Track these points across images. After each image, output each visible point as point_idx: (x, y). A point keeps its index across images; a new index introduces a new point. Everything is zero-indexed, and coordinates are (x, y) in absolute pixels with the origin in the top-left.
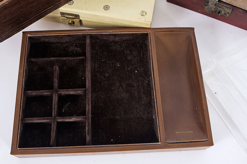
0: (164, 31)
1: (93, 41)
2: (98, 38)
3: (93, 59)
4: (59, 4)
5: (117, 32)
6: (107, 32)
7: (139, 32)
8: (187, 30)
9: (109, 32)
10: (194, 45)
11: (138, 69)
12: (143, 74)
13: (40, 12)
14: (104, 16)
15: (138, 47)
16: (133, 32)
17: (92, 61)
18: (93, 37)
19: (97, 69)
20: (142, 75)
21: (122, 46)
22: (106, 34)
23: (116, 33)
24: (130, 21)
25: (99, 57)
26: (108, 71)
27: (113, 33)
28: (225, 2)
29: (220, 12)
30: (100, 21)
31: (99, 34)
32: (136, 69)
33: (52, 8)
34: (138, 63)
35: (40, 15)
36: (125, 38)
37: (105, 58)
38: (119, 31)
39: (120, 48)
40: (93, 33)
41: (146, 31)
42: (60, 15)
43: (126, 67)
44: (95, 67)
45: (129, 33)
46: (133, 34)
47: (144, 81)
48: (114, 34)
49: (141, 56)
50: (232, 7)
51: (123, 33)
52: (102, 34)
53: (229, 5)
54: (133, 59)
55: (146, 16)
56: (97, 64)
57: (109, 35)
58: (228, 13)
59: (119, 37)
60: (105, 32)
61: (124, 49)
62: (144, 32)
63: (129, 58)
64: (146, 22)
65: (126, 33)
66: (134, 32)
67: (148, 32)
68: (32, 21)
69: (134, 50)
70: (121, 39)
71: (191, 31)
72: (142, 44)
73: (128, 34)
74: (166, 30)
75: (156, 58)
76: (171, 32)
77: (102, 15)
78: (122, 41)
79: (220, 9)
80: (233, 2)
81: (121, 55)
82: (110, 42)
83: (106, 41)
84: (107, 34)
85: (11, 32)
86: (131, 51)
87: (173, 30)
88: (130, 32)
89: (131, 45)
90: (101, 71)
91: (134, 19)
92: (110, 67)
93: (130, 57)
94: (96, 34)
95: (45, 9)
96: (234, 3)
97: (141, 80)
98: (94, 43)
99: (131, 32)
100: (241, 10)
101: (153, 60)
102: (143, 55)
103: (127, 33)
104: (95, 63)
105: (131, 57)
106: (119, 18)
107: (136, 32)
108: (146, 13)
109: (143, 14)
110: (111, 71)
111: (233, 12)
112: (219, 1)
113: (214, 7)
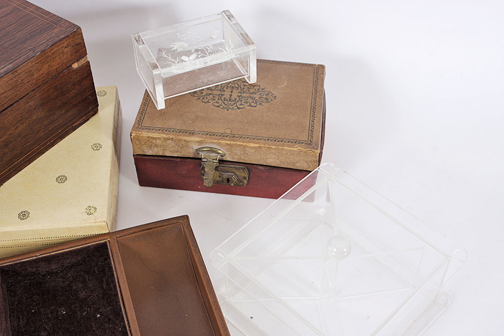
0: (134, 233)
1: (10, 281)
2: (17, 274)
3: (13, 313)
5: (50, 253)
6: (32, 257)
7: (89, 243)
8: (175, 221)
9: (35, 256)
10: (190, 243)
11: (102, 310)
12: (111, 317)
14: (22, 229)
15: (97, 273)
16: (79, 246)
17: (13, 316)
18: (7, 271)
19: (24, 328)
20: (109, 319)
21: (66, 278)
22: (29, 261)
23: (48, 254)
24: (69, 229)
25: (24, 306)
26: (45, 328)
27: (42, 256)
28: (231, 160)
29: (228, 179)
30: (17, 242)
31: (17, 264)
32: (97, 311)
34: (99, 300)
36: (68, 261)
37: (36, 305)
38: (52, 251)
39: (64, 282)
40: (6, 263)
41: (102, 240)
43: (79, 313)
44: (19, 325)
45: (72, 249)
46: (80, 250)
47: (115, 329)
48: (45, 257)
49: (105, 286)
50: (246, 165)
51: (61, 251)
52: (23, 262)
53: (240, 164)
54: (90, 296)
55: (95, 214)
56: (23, 320)
57: (35, 261)
58: (245, 178)
59: (56, 261)
60: (28, 258)
61: (72, 282)
62: (98, 242)
63: (82, 295)
64: (97, 224)
65: (65, 250)
66: (81, 245)
67: (105, 241)
69: (89, 280)
70: (63, 266)
71: (182, 222)
72: (104, 267)
73: (71, 252)
74: (137, 230)
75: (125, 280)
76: (147, 231)
77: (17, 230)
78: (65, 269)
79: (227, 173)
80: (243, 158)
81: (67, 293)
82: (43, 275)
83: (35, 275)
84: (33, 260)
86: (84, 282)
87: (150, 227)
88: (73, 247)
89: (82, 273)
90: (32, 330)
91: (76, 224)
92: (48, 318)
93: (84, 294)
94: (12, 265)
96: (245, 158)
97: (109, 328)
98: (13, 284)
99: (75, 247)
100: (261, 168)
101: (121, 284)
102: (108, 284)
103: (68, 250)
104: (19, 318)
105: (86, 292)
106: (49, 227)
107: (84, 245)
108: (95, 209)
109: (90, 211)
110: (51, 325)
111: (251, 175)
112: (221, 161)
113: (218, 173)
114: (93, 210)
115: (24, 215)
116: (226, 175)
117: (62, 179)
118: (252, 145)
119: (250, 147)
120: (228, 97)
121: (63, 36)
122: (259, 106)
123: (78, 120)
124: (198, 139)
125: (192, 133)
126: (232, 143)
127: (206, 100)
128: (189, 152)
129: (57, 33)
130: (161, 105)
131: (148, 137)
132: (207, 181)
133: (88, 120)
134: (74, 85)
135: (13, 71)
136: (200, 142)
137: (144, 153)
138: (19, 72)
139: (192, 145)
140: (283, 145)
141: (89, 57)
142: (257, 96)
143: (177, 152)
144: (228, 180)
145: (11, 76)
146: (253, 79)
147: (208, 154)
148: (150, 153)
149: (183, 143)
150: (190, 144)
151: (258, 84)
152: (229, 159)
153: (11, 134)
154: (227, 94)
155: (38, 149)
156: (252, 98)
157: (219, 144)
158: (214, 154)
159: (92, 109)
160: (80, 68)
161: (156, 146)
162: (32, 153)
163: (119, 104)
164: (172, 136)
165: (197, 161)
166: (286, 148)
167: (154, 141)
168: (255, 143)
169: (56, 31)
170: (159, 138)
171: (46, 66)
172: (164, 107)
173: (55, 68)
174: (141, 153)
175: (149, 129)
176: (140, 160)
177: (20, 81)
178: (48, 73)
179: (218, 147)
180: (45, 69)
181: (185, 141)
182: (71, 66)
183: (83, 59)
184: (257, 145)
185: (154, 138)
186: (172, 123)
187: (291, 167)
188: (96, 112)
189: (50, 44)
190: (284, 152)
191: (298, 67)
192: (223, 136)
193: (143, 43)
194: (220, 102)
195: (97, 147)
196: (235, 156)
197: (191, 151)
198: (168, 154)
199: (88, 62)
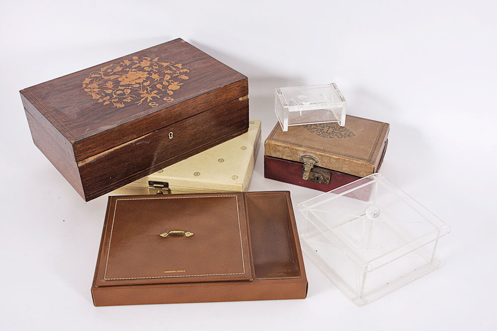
0: (257, 194)
4: (148, 170)
8: (282, 193)
13: (129, 175)
14: (195, 181)
24: (221, 185)
30: (190, 189)
33: (142, 173)
35: (129, 178)
42: (148, 185)
50: (330, 171)
53: (326, 170)
55: (237, 180)
58: (328, 179)
64: (237, 185)
68: (121, 184)
71: (286, 194)
74: (259, 193)
76: (265, 195)
77: (192, 180)
80: (328, 165)
85: (99, 191)
87: (267, 193)
95: (135, 173)
96: (330, 166)
106: (210, 182)
108: (238, 177)
109: (234, 177)
111: (332, 178)
112: (315, 166)
113: (312, 173)
114: (236, 178)
115: (197, 174)
116: (317, 175)
117: (221, 160)
118: (334, 157)
119: (333, 158)
120: (326, 131)
121: (237, 80)
122: (343, 138)
123: (236, 133)
124: (304, 150)
125: (301, 146)
126: (323, 154)
127: (312, 131)
128: (297, 158)
129: (234, 79)
130: (285, 129)
131: (275, 145)
132: (305, 176)
133: (241, 134)
134: (237, 110)
135: (208, 93)
136: (305, 152)
137: (271, 155)
138: (211, 94)
139: (299, 153)
140: (353, 160)
141: (249, 96)
142: (343, 133)
143: (290, 157)
144: (318, 178)
145: (206, 95)
146: (343, 124)
147: (308, 160)
148: (274, 155)
149: (294, 151)
150: (298, 152)
151: (346, 127)
152: (320, 165)
153: (199, 129)
154: (326, 129)
155: (210, 143)
156: (340, 133)
157: (315, 154)
158: (312, 160)
159: (245, 128)
160: (243, 101)
161: (279, 151)
162: (207, 145)
163: (261, 132)
164: (288, 146)
165: (301, 164)
166: (354, 161)
167: (278, 148)
168: (336, 156)
169: (234, 77)
170: (281, 146)
171: (225, 95)
172: (287, 130)
173: (230, 97)
174: (269, 155)
175: (276, 140)
176: (268, 160)
177: (210, 100)
178: (225, 99)
179: (314, 156)
180: (224, 97)
181: (296, 149)
182: (238, 98)
183: (246, 96)
184: (337, 157)
185: (278, 146)
186: (290, 139)
187: (356, 175)
188: (247, 131)
189: (230, 83)
190: (353, 164)
191: (372, 122)
192: (318, 150)
193: (281, 93)
194: (321, 133)
195: (244, 148)
196: (324, 164)
197: (299, 157)
198: (284, 157)
199: (248, 99)
